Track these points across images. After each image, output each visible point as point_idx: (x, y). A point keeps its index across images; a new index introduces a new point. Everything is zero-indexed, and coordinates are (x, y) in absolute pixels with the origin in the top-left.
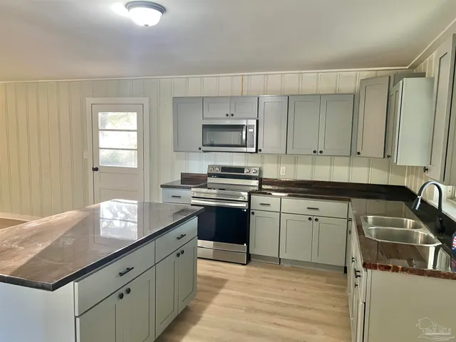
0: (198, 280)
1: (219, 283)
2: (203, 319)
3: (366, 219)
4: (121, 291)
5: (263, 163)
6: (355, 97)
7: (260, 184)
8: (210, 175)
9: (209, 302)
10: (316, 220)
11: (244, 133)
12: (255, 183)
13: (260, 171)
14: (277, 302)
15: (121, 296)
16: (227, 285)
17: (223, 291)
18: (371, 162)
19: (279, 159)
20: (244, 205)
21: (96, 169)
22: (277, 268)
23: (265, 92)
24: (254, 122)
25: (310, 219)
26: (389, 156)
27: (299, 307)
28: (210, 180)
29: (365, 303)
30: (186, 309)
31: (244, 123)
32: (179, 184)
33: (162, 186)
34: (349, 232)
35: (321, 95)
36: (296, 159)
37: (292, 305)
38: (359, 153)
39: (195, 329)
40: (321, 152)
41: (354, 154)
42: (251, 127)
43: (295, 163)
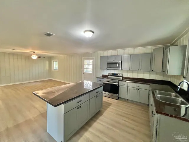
0: (103, 102)
1: (109, 104)
2: (103, 115)
3: (156, 92)
4: (78, 107)
5: (123, 72)
6: (151, 54)
7: (122, 78)
8: (109, 75)
9: (106, 110)
10: (139, 89)
11: (118, 65)
12: (121, 78)
13: (122, 75)
14: (125, 113)
15: (78, 108)
16: (112, 105)
17: (110, 107)
18: (157, 73)
19: (128, 72)
20: (117, 84)
21: (83, 73)
22: (126, 102)
23: (124, 54)
24: (121, 62)
25: (137, 89)
26: (164, 72)
27: (132, 116)
28: (109, 77)
29: (157, 126)
30: (100, 111)
31: (118, 62)
32: (101, 77)
33: (97, 78)
34: (149, 94)
35: (140, 54)
36: (133, 72)
37: (130, 115)
38: (153, 71)
39: (101, 118)
40: (140, 70)
41: (151, 70)
42: (120, 63)
43: (133, 73)
